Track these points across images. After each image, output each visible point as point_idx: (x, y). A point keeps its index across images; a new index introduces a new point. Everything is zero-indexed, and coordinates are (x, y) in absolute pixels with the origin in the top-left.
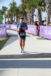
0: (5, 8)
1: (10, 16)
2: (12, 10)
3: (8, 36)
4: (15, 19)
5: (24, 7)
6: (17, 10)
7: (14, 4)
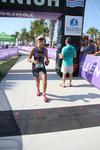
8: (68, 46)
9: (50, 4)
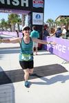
8: (34, 31)
9: (22, 5)
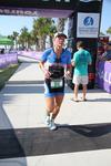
0: (15, 34)
1: (21, 42)
2: (23, 36)
3: (20, 62)
4: (26, 45)
5: (36, 34)
6: (29, 36)
7: (25, 30)
